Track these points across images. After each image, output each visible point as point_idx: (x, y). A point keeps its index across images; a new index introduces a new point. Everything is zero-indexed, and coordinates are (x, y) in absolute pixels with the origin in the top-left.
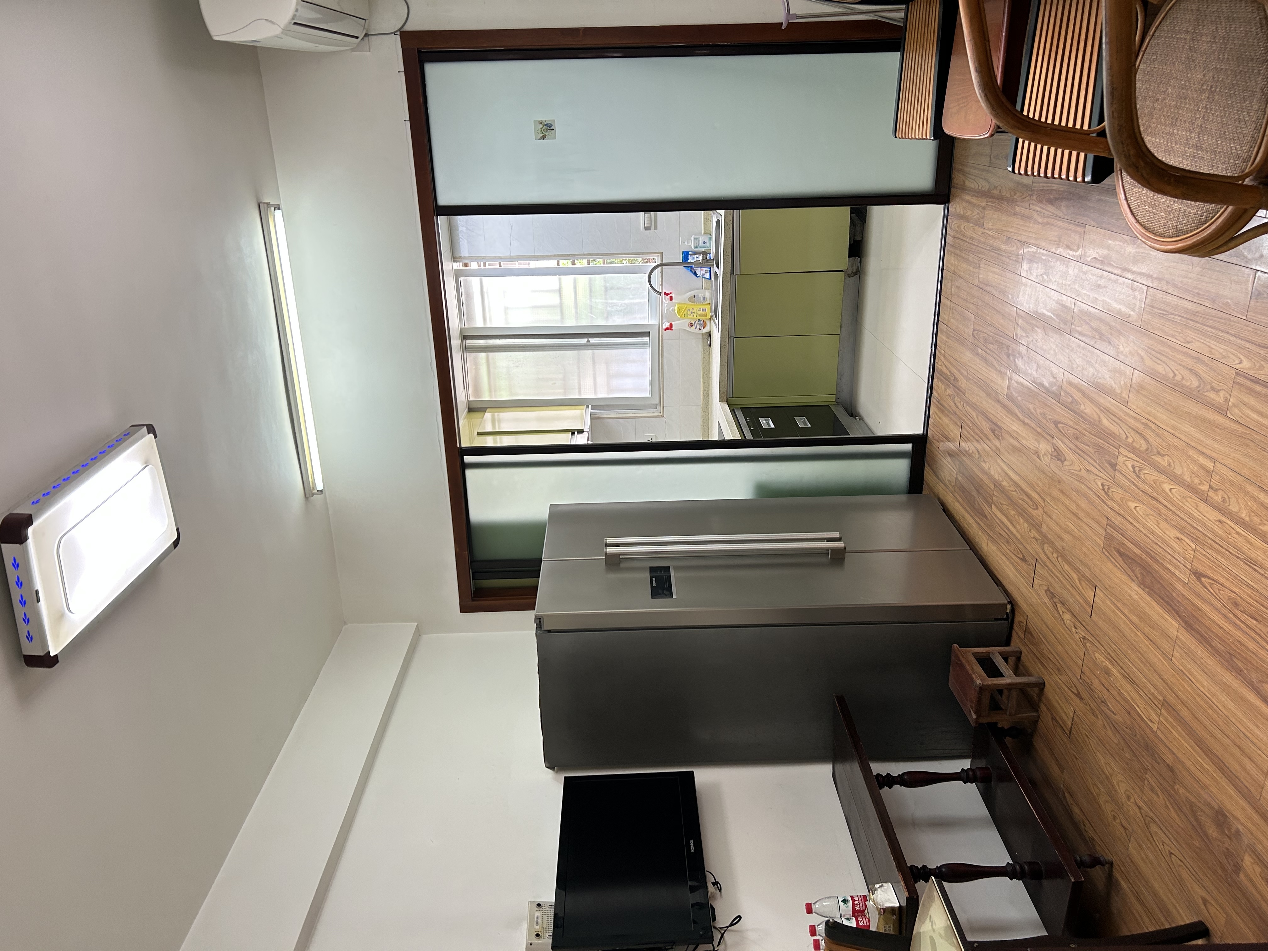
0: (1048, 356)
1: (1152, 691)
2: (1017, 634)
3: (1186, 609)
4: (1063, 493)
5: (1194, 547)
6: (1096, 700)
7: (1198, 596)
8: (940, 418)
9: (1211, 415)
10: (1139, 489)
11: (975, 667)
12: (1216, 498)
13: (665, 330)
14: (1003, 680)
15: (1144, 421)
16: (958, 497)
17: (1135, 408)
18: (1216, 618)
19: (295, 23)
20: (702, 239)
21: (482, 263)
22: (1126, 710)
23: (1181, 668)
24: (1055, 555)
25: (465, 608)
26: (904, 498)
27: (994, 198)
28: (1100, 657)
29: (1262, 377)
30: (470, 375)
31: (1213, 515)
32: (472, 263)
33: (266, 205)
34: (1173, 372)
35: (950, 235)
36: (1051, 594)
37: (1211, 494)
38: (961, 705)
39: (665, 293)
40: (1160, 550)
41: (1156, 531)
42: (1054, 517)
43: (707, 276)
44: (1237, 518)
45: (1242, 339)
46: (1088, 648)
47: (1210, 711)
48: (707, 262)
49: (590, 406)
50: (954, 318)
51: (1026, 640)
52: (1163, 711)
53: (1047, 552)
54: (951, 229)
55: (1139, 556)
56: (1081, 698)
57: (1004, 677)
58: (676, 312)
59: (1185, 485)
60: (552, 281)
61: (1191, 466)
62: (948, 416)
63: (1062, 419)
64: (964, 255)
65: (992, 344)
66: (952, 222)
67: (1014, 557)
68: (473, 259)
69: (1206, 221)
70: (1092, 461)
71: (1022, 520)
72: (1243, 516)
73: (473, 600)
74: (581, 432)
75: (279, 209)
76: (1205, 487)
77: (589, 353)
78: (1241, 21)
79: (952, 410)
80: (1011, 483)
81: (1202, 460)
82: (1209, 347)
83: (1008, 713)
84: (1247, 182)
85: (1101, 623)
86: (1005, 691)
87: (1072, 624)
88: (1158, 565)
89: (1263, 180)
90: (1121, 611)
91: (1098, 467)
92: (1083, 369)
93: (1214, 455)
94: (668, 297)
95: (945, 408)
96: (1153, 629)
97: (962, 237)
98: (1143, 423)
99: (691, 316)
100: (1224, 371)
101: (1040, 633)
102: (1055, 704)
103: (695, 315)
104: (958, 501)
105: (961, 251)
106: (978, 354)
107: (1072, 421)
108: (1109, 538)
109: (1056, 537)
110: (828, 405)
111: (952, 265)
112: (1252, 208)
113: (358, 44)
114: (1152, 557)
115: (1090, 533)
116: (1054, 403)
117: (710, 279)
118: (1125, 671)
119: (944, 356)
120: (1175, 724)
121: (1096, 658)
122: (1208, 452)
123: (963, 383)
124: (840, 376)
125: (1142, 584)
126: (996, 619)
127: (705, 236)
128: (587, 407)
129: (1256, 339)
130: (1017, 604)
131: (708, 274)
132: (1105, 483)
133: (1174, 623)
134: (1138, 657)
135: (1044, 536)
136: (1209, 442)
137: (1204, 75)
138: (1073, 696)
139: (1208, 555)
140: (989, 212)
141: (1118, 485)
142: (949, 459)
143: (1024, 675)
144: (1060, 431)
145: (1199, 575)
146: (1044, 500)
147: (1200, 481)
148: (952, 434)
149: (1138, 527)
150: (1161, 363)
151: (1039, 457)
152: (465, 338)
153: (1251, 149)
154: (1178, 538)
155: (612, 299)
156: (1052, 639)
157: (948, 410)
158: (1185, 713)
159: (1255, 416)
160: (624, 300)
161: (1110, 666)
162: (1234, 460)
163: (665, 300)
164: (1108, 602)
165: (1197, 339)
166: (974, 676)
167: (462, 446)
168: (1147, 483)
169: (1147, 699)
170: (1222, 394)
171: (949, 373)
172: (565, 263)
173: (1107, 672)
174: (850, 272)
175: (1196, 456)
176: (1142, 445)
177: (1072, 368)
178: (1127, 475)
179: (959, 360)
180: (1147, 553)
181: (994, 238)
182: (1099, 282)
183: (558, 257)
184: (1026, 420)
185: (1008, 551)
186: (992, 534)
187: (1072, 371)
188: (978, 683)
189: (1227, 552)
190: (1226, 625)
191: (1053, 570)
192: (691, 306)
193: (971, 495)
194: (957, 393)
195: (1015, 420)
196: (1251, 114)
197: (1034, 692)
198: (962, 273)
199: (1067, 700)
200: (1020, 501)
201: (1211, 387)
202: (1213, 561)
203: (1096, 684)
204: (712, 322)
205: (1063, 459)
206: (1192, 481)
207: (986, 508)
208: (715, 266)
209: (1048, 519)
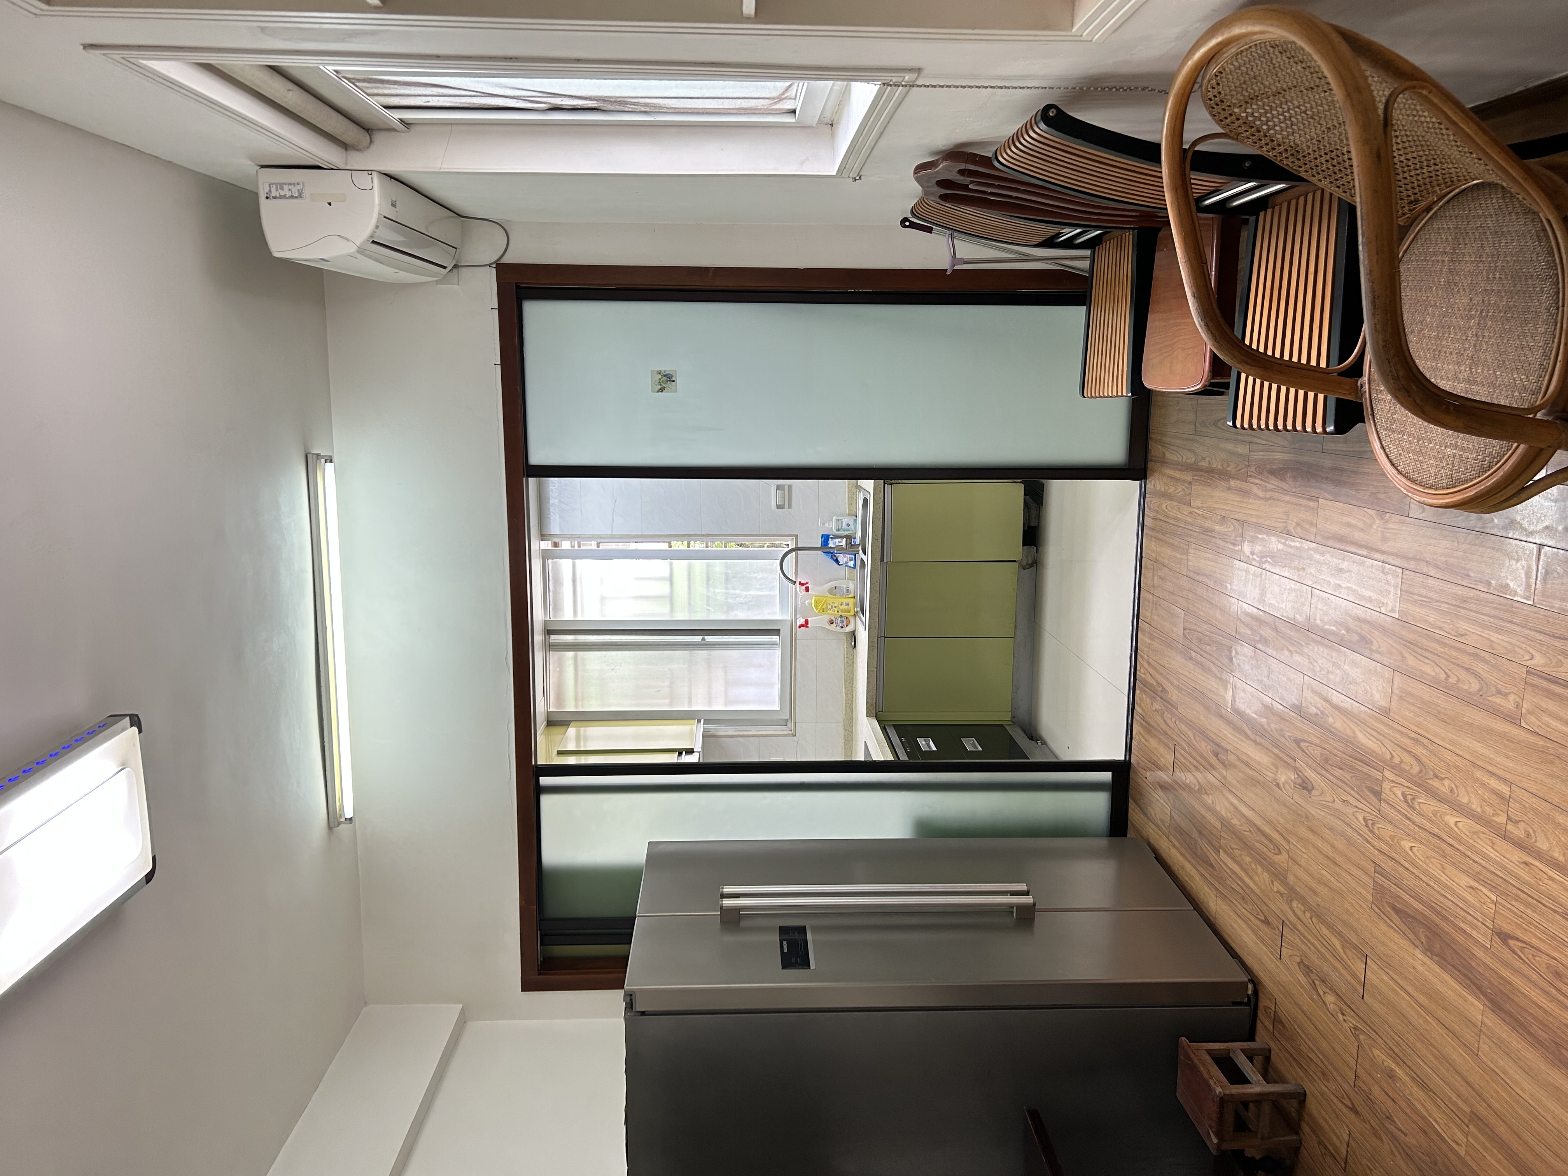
0: (1282, 657)
1: (1455, 1099)
2: (1264, 1023)
3: (1490, 982)
4: (1314, 832)
5: (1494, 898)
6: (1377, 1114)
7: (1506, 964)
8: (1146, 740)
9: (1500, 726)
10: (1414, 823)
11: (1211, 1070)
12: (1516, 832)
13: (800, 627)
14: (1251, 1088)
15: (1413, 735)
16: (1174, 840)
17: (1400, 719)
18: (1535, 995)
19: (374, 242)
20: (845, 521)
21: (576, 543)
22: (1420, 1128)
23: (1492, 1066)
24: (1308, 915)
25: (528, 985)
26: (1104, 842)
27: (1201, 471)
28: (1380, 1054)
29: (1562, 676)
30: (552, 681)
31: (1517, 856)
32: (563, 542)
33: (314, 456)
34: (1446, 673)
35: (1148, 516)
36: (1306, 968)
37: (1510, 827)
38: (1196, 1124)
39: (800, 583)
40: (1449, 904)
41: (1442, 879)
42: (1303, 863)
43: (851, 564)
44: (1547, 857)
45: (1530, 629)
46: (1362, 1041)
47: (1535, 1125)
48: (852, 547)
49: (702, 720)
50: (1158, 615)
51: (1276, 1033)
52: (1472, 1128)
53: (1296, 910)
54: (1150, 508)
55: (1422, 913)
56: (1357, 1113)
57: (1250, 1083)
58: (813, 606)
59: (1473, 816)
60: (660, 567)
61: (1480, 792)
62: (1157, 736)
63: (1305, 737)
64: (1167, 539)
65: (1209, 645)
66: (1151, 501)
67: (1252, 918)
68: (564, 537)
69: (1490, 467)
70: (1348, 789)
71: (1260, 869)
72: (1556, 855)
73: (540, 974)
74: (690, 752)
75: (331, 461)
76: (1501, 819)
77: (703, 653)
78: (1513, 235)
79: (1162, 729)
80: (1243, 820)
81: (1493, 783)
82: (1489, 640)
83: (1259, 1136)
84: (1539, 416)
85: (1376, 1006)
86: (1251, 1105)
87: (1337, 1009)
88: (1447, 924)
89: (1560, 414)
90: (1402, 988)
91: (1357, 796)
92: (1328, 672)
93: (1508, 776)
94: (804, 587)
95: (1152, 726)
96: (1449, 1012)
97: (1164, 519)
98: (1411, 738)
99: (831, 612)
100: (1511, 669)
101: (1295, 1022)
102: (1321, 1121)
103: (836, 610)
104: (1174, 846)
105: (1164, 534)
106: (1191, 658)
107: (1318, 737)
108: (1379, 891)
109: (1306, 889)
110: (1002, 725)
111: (1153, 551)
112: (1550, 447)
113: (445, 276)
114: (1438, 913)
115: (1353, 884)
116: (1293, 717)
117: (854, 567)
118: (1415, 1073)
119: (1148, 662)
120: (1488, 1145)
121: (1374, 1056)
122: (1500, 773)
123: (1174, 695)
124: (1015, 689)
125: (1429, 951)
126: (1235, 1004)
127: (850, 517)
128: (699, 721)
129: (1547, 629)
130: (1260, 983)
131: (852, 562)
132: (1368, 816)
133: (1476, 1003)
134: (1431, 1051)
135: (1292, 889)
136: (1499, 759)
137: (1471, 300)
138: (1345, 1110)
139: (1514, 909)
140: (1197, 488)
141: (1385, 818)
142: (1161, 793)
143: (1275, 1082)
144: (1303, 751)
145: (1504, 937)
146: (1289, 842)
147: (1494, 810)
148: (1163, 760)
149: (1418, 874)
150: (1430, 662)
151: (1279, 787)
152: (549, 632)
153: (1541, 379)
154: (1471, 887)
155: (734, 589)
156: (1311, 1029)
157: (1155, 729)
158: (1501, 1129)
159: (1555, 724)
160: (749, 591)
161: (1393, 1066)
162: (1537, 782)
163: (800, 591)
164: (1385, 978)
165: (1471, 630)
166: (1211, 1082)
167: (539, 763)
168: (1423, 815)
169: (1448, 1111)
170: (1511, 697)
171: (1155, 684)
172: (678, 545)
173: (1391, 1075)
174: (1024, 563)
175: (1485, 778)
176: (1414, 766)
177: (1314, 671)
178: (1395, 805)
179: (1167, 665)
180: (1432, 909)
181: (1204, 517)
182: (1340, 566)
183: (668, 538)
184: (1258, 739)
185: (1244, 911)
186: (1221, 889)
187: (1314, 675)
188: (1217, 1092)
189: (1539, 904)
190: (1546, 1002)
191: (1306, 934)
192: (831, 599)
193: (1191, 837)
194: (1167, 708)
195: (1244, 739)
196: (1536, 338)
197: (1292, 1106)
198: (1166, 561)
199: (1337, 1116)
200: (1257, 845)
201: (1497, 690)
202: (1521, 917)
203: (1376, 1091)
204: (857, 618)
205: (1310, 787)
206: (1483, 812)
207: (1212, 855)
208: (861, 552)
209: (1296, 867)
